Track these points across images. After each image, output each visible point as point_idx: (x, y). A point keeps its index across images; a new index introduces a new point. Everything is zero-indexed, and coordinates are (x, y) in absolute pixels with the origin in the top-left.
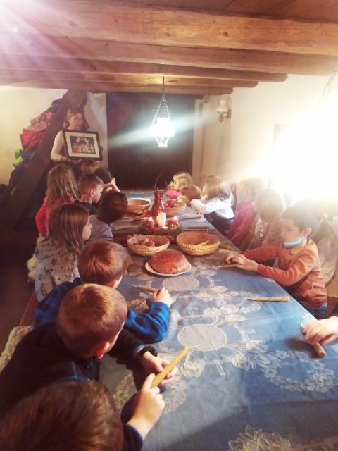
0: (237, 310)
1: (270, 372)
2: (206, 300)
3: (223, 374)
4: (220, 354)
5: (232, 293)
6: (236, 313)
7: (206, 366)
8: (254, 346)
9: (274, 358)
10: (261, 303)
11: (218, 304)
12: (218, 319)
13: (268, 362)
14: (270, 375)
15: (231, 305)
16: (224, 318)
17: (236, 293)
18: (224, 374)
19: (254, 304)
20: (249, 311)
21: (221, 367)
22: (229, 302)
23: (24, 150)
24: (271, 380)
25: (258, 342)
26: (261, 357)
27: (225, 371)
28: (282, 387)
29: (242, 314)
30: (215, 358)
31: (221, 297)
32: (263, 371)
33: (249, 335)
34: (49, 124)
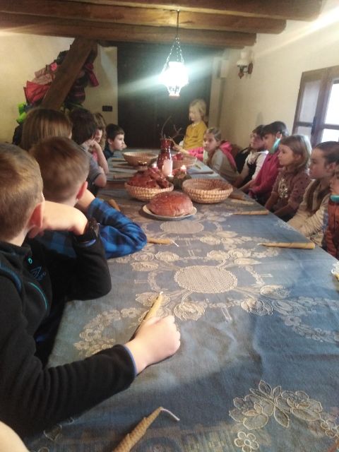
0: (249, 254)
1: (292, 320)
2: (212, 244)
3: (229, 318)
4: (227, 297)
5: (243, 238)
6: (248, 258)
7: (207, 309)
8: (271, 290)
9: (297, 305)
10: (280, 249)
11: (226, 248)
12: (225, 262)
13: (289, 309)
14: (292, 323)
15: (242, 249)
16: (233, 261)
17: (249, 239)
18: (231, 319)
19: (270, 250)
20: (265, 256)
21: (227, 311)
22: (239, 246)
23: (28, 104)
24: (294, 329)
25: (276, 287)
26: (279, 302)
27: (232, 316)
28: (308, 337)
29: (256, 259)
30: (220, 301)
31: (230, 241)
32: (283, 318)
33: (265, 279)
34: (54, 77)
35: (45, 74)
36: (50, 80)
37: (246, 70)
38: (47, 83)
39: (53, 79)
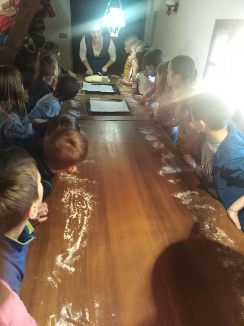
34: (18, 10)
35: (10, 7)
36: (15, 13)
37: (173, 8)
38: (12, 15)
39: (16, 11)
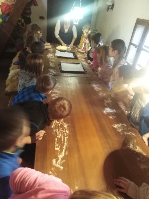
23: (3, 15)
34: (16, 1)
37: (110, 7)
38: (12, 4)
